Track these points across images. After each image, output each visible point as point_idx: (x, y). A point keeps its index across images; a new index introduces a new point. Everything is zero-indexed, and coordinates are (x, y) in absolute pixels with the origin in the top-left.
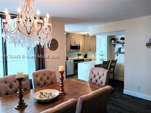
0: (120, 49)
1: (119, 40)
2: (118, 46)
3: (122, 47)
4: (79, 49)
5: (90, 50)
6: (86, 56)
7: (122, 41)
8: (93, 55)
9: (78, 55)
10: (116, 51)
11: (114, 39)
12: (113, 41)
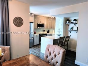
0: (73, 28)
1: (72, 21)
2: (72, 25)
3: (74, 26)
4: (44, 27)
5: (51, 28)
6: (48, 32)
7: (74, 22)
8: (53, 31)
9: (43, 31)
10: (69, 29)
11: (69, 20)
12: (68, 22)
